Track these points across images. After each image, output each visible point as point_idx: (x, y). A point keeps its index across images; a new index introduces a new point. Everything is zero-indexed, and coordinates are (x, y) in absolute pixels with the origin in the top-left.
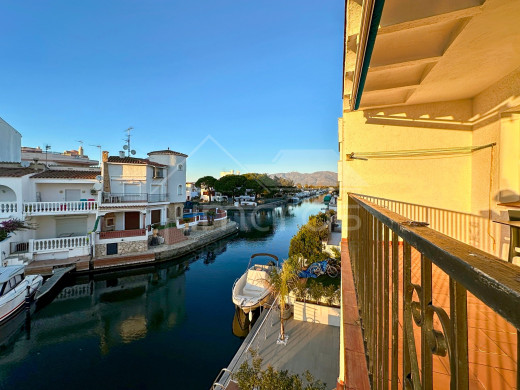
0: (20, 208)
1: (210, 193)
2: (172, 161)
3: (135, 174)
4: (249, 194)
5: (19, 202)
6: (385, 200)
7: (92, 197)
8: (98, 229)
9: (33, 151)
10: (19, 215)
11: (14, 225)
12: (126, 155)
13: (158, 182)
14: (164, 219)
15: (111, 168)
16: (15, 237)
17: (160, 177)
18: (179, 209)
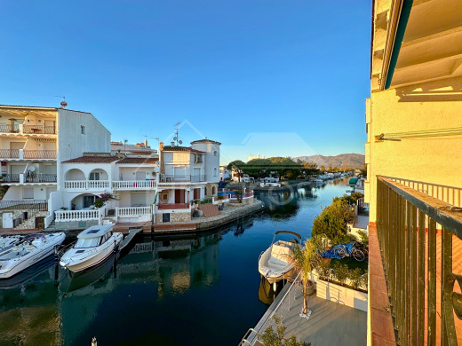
0: (110, 185)
1: (239, 175)
2: (209, 148)
3: (182, 159)
4: (273, 176)
5: (110, 181)
6: (423, 183)
7: (153, 178)
8: (157, 202)
9: (117, 144)
10: (110, 190)
11: (107, 197)
12: (176, 145)
13: (198, 166)
14: (202, 196)
15: (166, 156)
16: (108, 205)
17: (200, 161)
18: (213, 188)
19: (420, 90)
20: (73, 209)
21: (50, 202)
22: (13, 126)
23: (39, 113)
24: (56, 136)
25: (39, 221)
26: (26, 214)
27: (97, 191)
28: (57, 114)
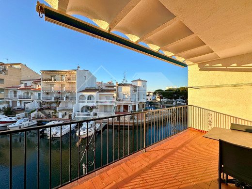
0: (95, 102)
3: (127, 90)
5: (95, 100)
7: (113, 99)
8: (115, 111)
9: (100, 83)
10: (95, 104)
11: (94, 107)
12: (124, 83)
13: (135, 93)
14: (137, 109)
15: (119, 88)
16: (94, 111)
17: (135, 91)
18: (143, 105)
19: (208, 65)
20: (82, 112)
21: (73, 108)
22: (62, 77)
23: (70, 72)
24: (76, 81)
25: (70, 116)
26: (66, 113)
27: (90, 105)
28: (76, 72)
